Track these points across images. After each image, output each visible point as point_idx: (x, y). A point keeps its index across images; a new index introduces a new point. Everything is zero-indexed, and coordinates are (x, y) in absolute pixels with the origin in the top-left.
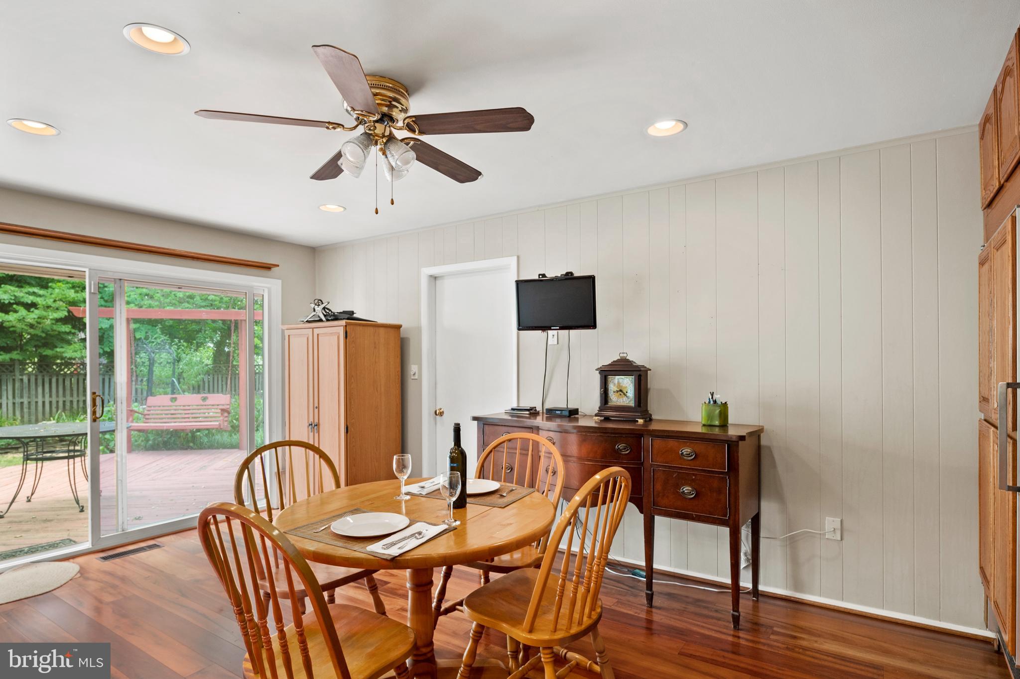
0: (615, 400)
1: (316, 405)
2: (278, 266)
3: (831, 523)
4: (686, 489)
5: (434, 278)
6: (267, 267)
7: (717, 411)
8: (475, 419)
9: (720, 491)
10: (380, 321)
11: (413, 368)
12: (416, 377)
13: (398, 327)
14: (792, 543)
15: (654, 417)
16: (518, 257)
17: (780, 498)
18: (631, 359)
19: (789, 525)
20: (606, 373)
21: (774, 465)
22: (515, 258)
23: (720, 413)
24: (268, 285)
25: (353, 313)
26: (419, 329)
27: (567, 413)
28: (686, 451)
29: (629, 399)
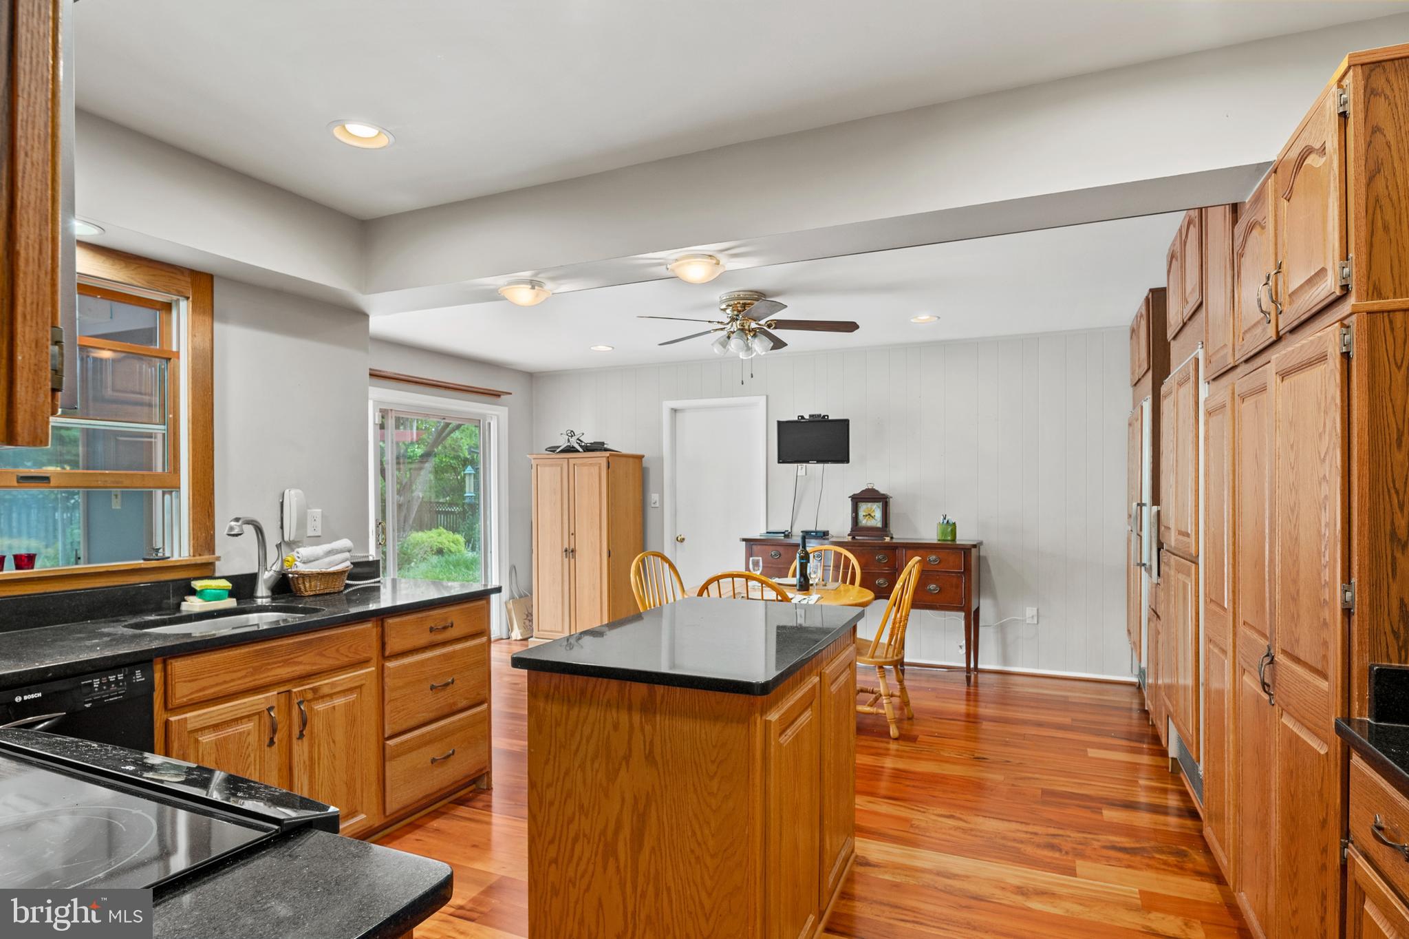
0: (864, 522)
1: (572, 531)
2: (511, 394)
3: (1030, 611)
4: (932, 586)
5: (675, 411)
6: (496, 395)
7: (949, 529)
8: (744, 540)
9: (958, 586)
10: (625, 451)
11: (654, 497)
12: (657, 505)
13: (640, 458)
14: (1002, 629)
15: (894, 536)
16: (767, 397)
17: (994, 596)
18: (877, 489)
19: (1000, 615)
20: (857, 500)
21: (989, 571)
22: (765, 397)
23: (952, 530)
24: (496, 413)
25: (603, 444)
26: (661, 459)
27: (822, 534)
28: (933, 557)
29: (877, 522)
